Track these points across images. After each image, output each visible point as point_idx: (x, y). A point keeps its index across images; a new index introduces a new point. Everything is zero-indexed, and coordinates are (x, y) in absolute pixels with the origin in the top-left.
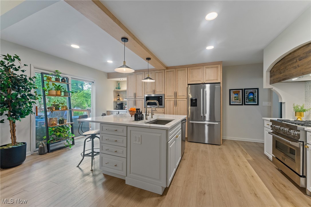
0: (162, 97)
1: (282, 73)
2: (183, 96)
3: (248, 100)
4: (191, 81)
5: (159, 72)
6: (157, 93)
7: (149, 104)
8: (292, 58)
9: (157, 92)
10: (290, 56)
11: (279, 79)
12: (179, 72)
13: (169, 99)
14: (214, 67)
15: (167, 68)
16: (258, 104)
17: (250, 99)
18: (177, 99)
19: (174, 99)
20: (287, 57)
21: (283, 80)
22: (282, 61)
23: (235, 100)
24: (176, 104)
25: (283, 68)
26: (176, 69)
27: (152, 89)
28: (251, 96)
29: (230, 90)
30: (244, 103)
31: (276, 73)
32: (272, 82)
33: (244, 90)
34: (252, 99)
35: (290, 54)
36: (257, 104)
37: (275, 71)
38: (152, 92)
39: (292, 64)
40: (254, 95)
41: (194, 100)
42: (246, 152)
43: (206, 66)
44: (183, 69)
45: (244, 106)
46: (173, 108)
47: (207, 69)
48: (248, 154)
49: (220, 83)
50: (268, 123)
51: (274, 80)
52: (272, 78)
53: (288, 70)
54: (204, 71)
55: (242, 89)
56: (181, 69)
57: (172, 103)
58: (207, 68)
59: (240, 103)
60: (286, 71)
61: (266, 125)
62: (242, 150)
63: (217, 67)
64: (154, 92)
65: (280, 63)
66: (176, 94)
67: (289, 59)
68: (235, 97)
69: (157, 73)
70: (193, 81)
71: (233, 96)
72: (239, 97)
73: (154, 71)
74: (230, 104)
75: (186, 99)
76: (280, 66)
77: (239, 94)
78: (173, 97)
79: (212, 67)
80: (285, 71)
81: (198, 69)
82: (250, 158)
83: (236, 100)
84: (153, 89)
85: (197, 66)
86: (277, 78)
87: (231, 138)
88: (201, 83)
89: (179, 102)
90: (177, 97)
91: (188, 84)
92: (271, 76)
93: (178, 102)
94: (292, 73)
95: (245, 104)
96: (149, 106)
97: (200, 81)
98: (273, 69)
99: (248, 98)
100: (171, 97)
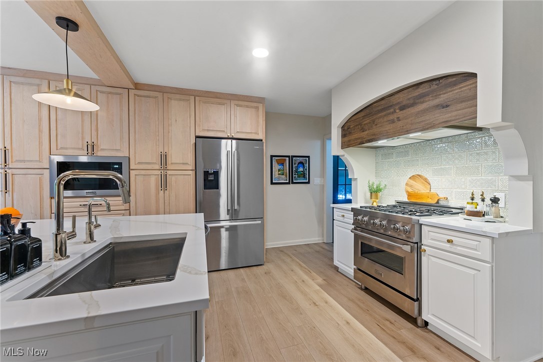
0: (120, 164)
1: (366, 131)
2: (183, 164)
3: (297, 175)
4: (204, 130)
5: (110, 93)
6: (100, 154)
7: (69, 185)
8: (386, 106)
9: (102, 150)
10: (383, 102)
11: (360, 141)
12: (174, 104)
13: (143, 172)
14: (252, 107)
15: (137, 86)
16: (309, 183)
17: (299, 173)
18: (169, 172)
19: (159, 172)
20: (375, 104)
21: (367, 142)
22: (367, 111)
23: (279, 174)
24: (164, 183)
25: (368, 121)
26: (163, 93)
27: (83, 138)
28: (301, 169)
29: (272, 157)
30: (291, 182)
31: (354, 129)
32: (345, 145)
33: (291, 158)
34: (302, 174)
35: (383, 99)
36: (307, 181)
37: (351, 127)
38: (82, 149)
39: (385, 116)
40: (304, 167)
41: (211, 174)
42: (306, 267)
43: (237, 102)
44: (183, 97)
45: (291, 185)
46: (157, 194)
47: (238, 108)
48: (312, 272)
49: (262, 140)
50: (343, 214)
51: (349, 141)
52: (346, 139)
53: (378, 126)
54: (232, 112)
55: (288, 157)
56: (178, 96)
57: (153, 181)
58: (238, 105)
59: (286, 180)
60: (374, 127)
61: (336, 217)
62: (300, 265)
63: (257, 108)
64: (91, 148)
65: (362, 114)
66: (164, 159)
67: (380, 108)
68: (279, 170)
69: (102, 92)
70: (208, 130)
71: (276, 167)
72: (285, 170)
73: (91, 85)
74: (272, 183)
75: (190, 172)
76: (361, 118)
77: (284, 164)
78: (158, 167)
79: (247, 107)
80: (372, 127)
81: (220, 104)
82: (320, 280)
83: (281, 176)
84: (88, 139)
85: (217, 98)
86: (356, 139)
87: (274, 245)
88: (226, 136)
89: (173, 178)
90: (169, 167)
91: (197, 137)
92: (343, 136)
93: (171, 180)
94: (386, 130)
95: (293, 183)
96: (69, 193)
97: (224, 131)
98: (349, 124)
99: (296, 171)
100: (149, 167)
